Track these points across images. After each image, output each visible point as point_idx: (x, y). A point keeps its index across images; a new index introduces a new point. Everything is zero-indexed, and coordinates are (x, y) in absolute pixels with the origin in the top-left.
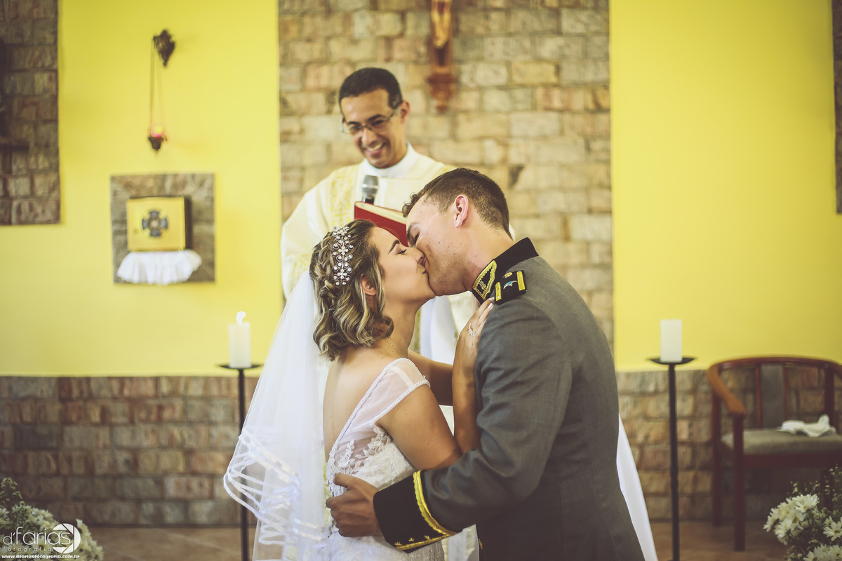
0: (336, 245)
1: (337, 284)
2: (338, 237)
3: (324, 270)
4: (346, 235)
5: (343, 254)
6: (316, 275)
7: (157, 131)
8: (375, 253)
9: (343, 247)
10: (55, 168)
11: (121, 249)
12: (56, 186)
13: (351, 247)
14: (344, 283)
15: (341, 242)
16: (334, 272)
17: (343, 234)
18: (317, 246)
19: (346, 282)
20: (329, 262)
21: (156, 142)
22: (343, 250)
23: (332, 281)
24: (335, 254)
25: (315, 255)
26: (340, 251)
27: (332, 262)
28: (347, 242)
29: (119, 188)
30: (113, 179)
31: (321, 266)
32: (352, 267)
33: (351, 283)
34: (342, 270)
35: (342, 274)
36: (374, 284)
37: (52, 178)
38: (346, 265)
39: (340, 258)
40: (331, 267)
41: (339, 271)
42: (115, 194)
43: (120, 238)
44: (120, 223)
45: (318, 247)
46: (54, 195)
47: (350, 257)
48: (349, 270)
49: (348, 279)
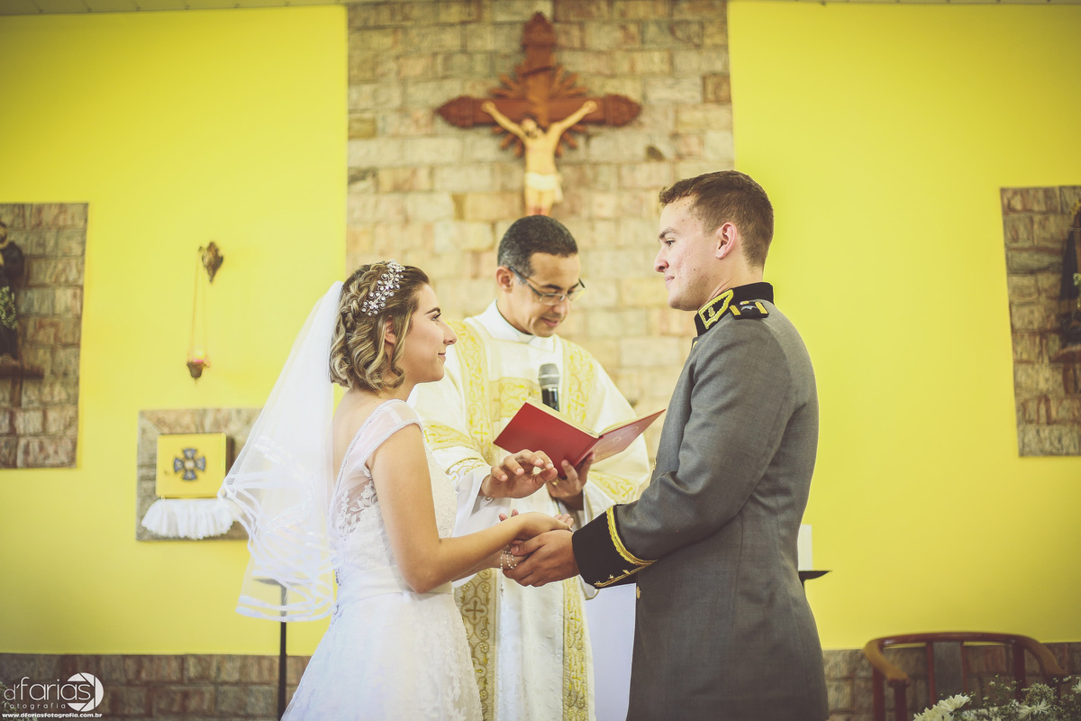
0: (385, 275)
1: (364, 310)
2: (392, 271)
3: (360, 290)
4: (399, 273)
5: (387, 288)
6: (349, 291)
7: (198, 356)
8: (415, 306)
9: (391, 282)
10: (74, 400)
11: (148, 496)
12: (72, 422)
13: (398, 286)
14: (370, 314)
15: (391, 276)
16: (368, 298)
17: (397, 271)
18: (366, 266)
19: (373, 314)
20: (368, 287)
21: (196, 369)
22: (389, 284)
23: (361, 306)
24: (380, 282)
25: (360, 273)
26: (386, 282)
27: (372, 288)
28: (397, 280)
29: (149, 425)
30: (142, 414)
31: (359, 285)
32: (387, 304)
33: (377, 317)
34: (376, 301)
35: (373, 305)
36: (396, 331)
37: (70, 412)
38: (383, 299)
39: (382, 288)
40: (369, 291)
41: (373, 300)
42: (144, 431)
43: (147, 485)
44: (148, 467)
45: (367, 268)
46: (70, 432)
47: (392, 294)
48: (383, 305)
49: (376, 312)
